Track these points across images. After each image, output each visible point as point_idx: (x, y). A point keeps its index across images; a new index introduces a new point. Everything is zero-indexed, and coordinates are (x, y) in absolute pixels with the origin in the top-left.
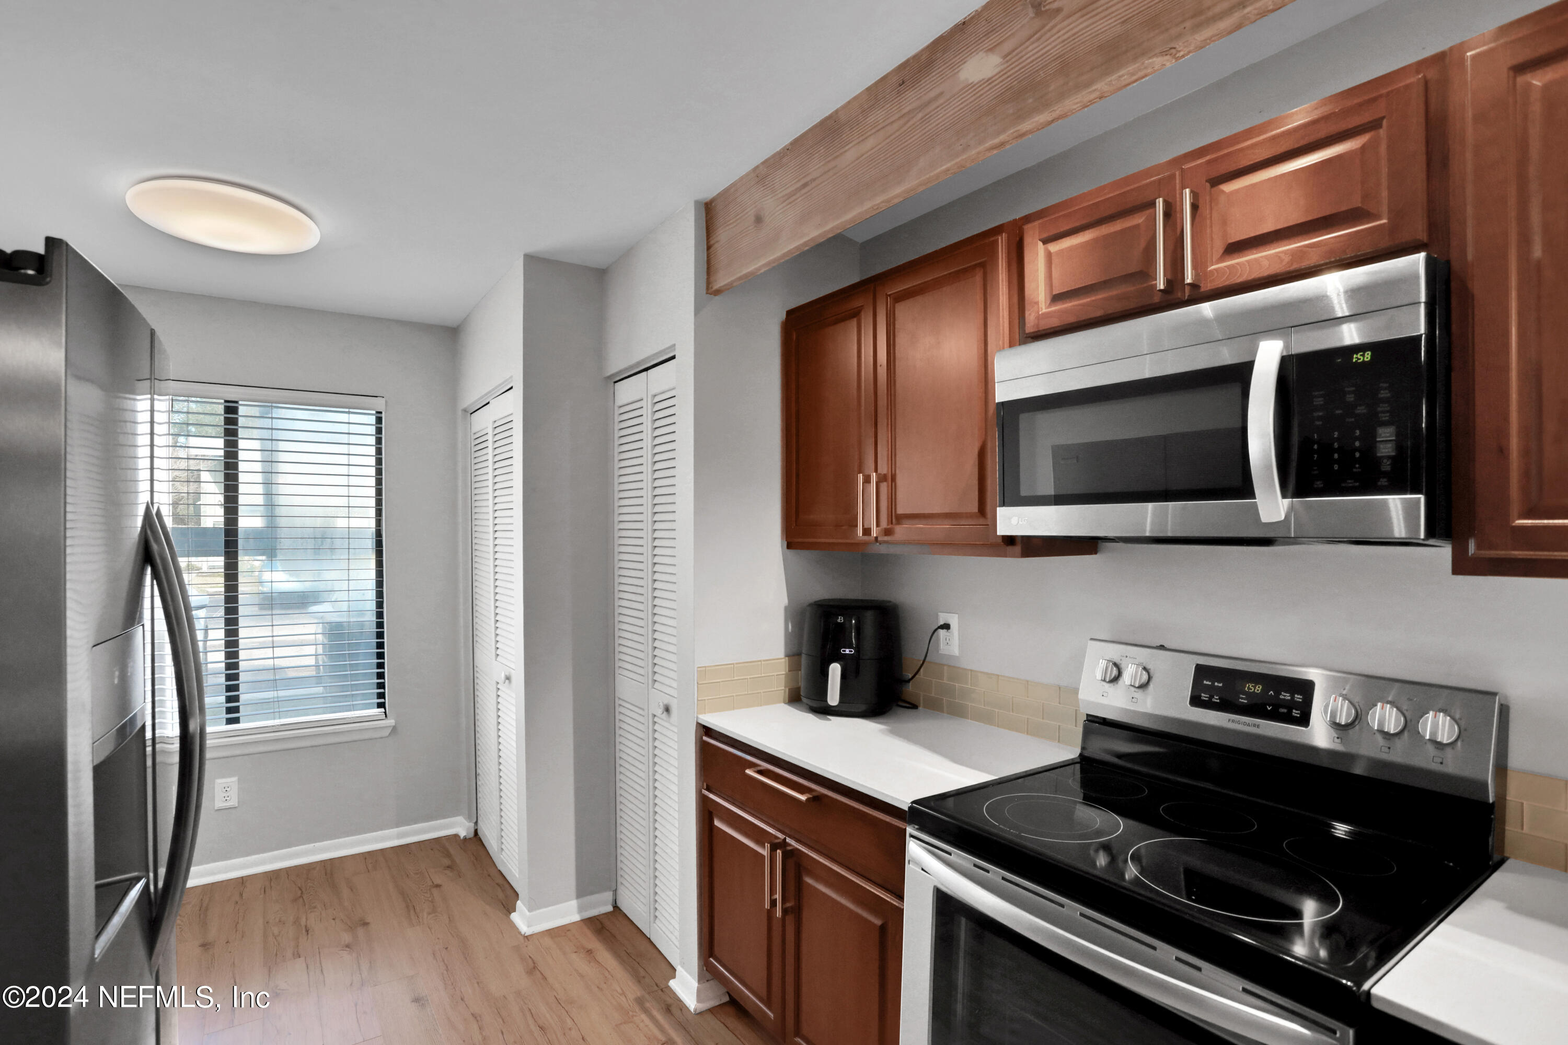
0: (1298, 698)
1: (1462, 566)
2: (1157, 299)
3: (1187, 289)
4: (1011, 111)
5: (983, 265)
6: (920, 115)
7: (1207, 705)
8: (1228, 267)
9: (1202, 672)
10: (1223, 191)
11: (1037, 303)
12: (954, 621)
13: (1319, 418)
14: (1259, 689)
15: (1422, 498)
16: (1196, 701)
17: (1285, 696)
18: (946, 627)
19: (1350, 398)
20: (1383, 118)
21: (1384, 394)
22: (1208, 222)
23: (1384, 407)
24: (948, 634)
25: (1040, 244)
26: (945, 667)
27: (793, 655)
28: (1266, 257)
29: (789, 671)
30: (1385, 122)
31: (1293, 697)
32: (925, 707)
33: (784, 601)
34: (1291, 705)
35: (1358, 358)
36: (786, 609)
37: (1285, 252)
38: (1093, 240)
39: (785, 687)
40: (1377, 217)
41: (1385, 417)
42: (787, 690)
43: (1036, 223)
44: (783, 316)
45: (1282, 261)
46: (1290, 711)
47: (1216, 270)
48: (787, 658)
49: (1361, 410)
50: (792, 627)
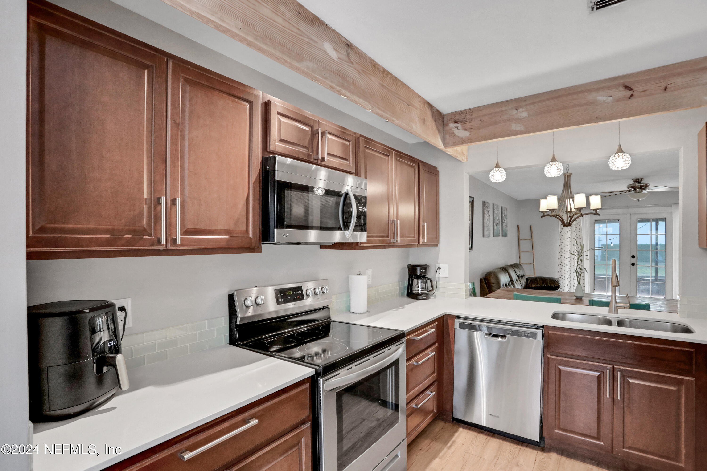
0: (300, 292)
7: (282, 303)
12: (128, 303)
14: (291, 292)
17: (297, 292)
18: (122, 309)
24: (122, 314)
25: (276, 113)
30: (351, 142)
38: (295, 126)
40: (350, 163)
45: (337, 164)
46: (300, 297)
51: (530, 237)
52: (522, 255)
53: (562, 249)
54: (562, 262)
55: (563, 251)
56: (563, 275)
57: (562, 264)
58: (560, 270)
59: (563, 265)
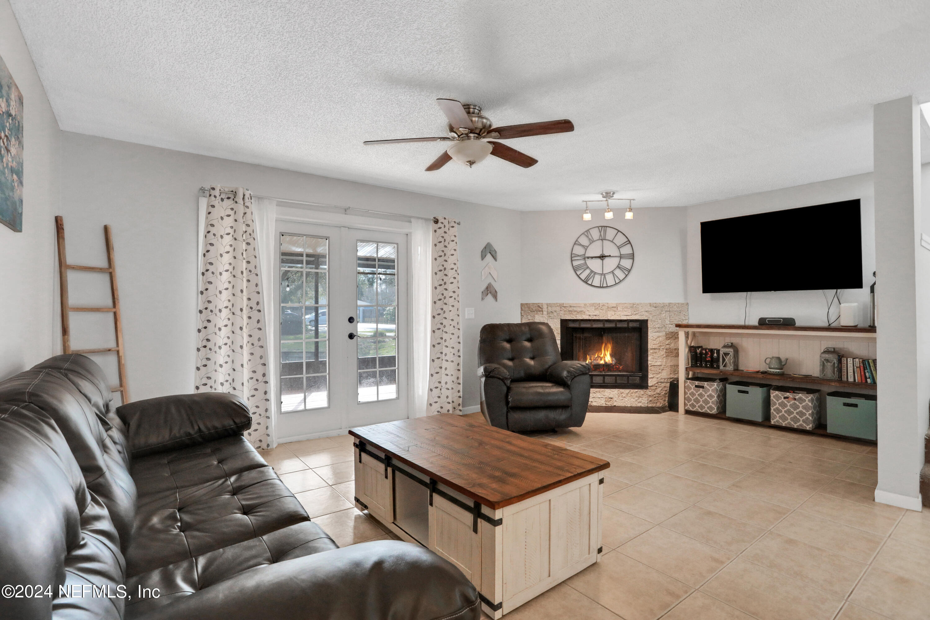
51: (102, 263)
52: (74, 319)
53: (209, 302)
54: (208, 340)
55: (211, 307)
56: (213, 375)
57: (209, 345)
58: (205, 362)
59: (213, 348)
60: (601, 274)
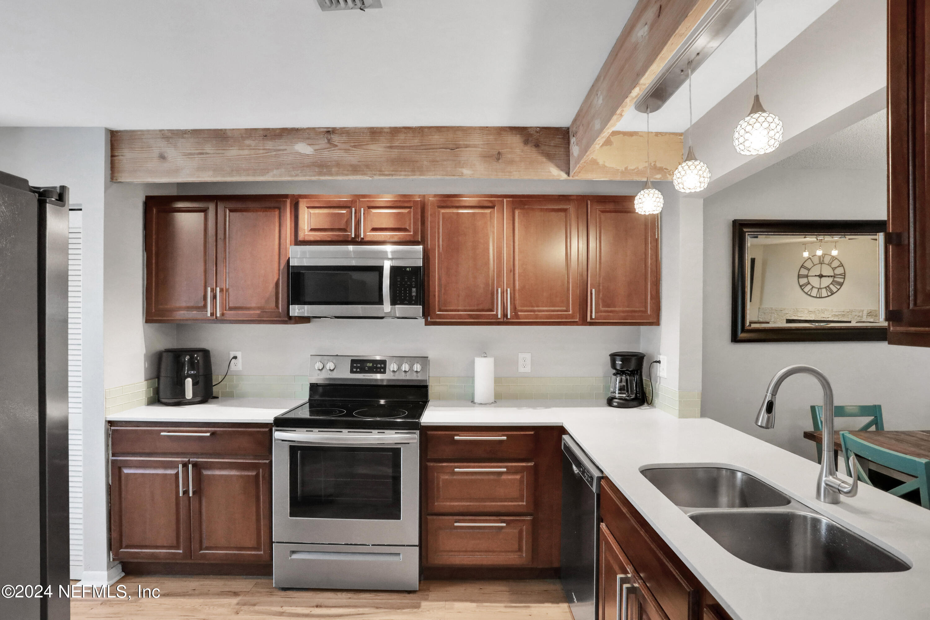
0: (383, 366)
1: (427, 323)
2: (350, 239)
3: (360, 239)
4: (317, 170)
5: (279, 208)
6: (274, 153)
7: (356, 372)
8: (373, 235)
9: (353, 361)
10: (372, 211)
11: (304, 230)
12: (239, 354)
13: (399, 284)
14: (371, 365)
15: (421, 306)
16: (352, 372)
17: (379, 366)
18: (235, 358)
19: (406, 280)
20: (412, 207)
21: (414, 280)
22: (367, 219)
23: (414, 283)
24: (236, 361)
25: (306, 208)
26: (235, 377)
27: (150, 379)
28: (383, 235)
29: (147, 388)
30: (412, 208)
31: (381, 365)
32: (222, 397)
33: (144, 351)
34: (381, 368)
35: (408, 269)
36: (145, 355)
37: (388, 235)
38: (328, 213)
39: (146, 397)
40: (410, 232)
41: (414, 285)
42: (146, 398)
43: (305, 200)
44: (144, 199)
45: (387, 237)
46: (381, 370)
47: (369, 235)
48: (146, 381)
49: (409, 283)
50: (148, 364)
60: (819, 289)
